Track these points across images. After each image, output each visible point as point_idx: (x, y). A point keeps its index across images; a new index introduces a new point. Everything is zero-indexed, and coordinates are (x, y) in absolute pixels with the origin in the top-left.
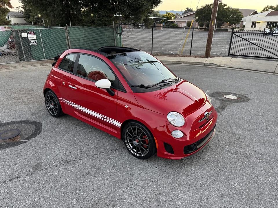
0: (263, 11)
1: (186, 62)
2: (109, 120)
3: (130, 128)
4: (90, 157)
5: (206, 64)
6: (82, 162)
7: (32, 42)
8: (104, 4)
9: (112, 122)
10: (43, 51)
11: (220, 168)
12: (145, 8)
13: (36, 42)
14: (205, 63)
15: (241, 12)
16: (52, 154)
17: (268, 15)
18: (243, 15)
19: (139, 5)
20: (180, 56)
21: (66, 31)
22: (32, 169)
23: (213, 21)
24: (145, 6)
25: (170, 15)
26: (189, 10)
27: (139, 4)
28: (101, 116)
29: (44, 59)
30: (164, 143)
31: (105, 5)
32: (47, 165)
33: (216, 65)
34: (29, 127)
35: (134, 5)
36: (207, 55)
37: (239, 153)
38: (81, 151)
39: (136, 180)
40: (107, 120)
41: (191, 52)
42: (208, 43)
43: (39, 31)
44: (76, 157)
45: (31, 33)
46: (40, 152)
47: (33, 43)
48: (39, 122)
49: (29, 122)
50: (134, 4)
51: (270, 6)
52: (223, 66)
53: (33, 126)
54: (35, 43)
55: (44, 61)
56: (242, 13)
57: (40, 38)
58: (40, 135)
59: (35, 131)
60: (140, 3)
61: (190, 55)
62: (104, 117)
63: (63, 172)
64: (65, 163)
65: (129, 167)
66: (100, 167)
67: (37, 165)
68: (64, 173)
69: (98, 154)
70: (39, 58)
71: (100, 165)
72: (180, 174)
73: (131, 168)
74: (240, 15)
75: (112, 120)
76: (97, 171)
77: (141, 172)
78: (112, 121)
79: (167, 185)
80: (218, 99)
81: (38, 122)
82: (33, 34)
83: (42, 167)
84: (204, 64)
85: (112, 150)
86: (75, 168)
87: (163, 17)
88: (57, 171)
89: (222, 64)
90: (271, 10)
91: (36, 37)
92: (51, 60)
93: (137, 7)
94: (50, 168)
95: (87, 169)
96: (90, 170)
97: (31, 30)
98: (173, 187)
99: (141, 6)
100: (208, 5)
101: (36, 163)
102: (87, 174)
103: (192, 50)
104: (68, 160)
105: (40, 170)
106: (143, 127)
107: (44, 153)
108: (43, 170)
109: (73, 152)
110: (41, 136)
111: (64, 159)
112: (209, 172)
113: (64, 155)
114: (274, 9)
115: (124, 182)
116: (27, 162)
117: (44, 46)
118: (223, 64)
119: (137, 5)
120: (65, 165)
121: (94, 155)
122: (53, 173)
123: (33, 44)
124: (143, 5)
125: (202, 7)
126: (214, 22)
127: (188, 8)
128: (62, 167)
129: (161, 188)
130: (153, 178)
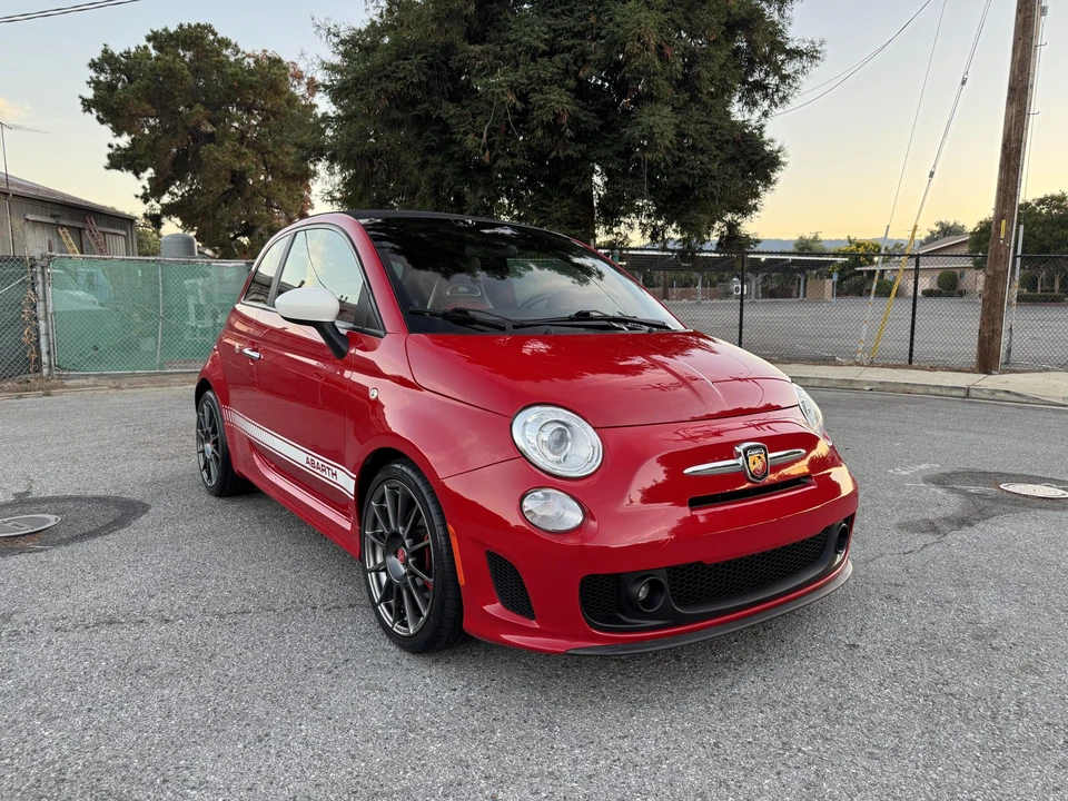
1: (881, 383)
2: (329, 470)
4: (209, 618)
5: (973, 393)
8: (563, 181)
9: (334, 478)
11: (789, 736)
14: (968, 390)
19: (691, 176)
20: (863, 365)
23: (1004, 222)
24: (713, 178)
25: (866, 248)
26: (947, 230)
27: (690, 172)
30: (489, 554)
33: (1020, 399)
36: (987, 360)
37: (955, 689)
40: (324, 473)
41: (911, 350)
42: (988, 314)
52: (1063, 403)
60: (693, 169)
61: (910, 363)
62: (317, 461)
72: (551, 730)
75: (334, 470)
78: (335, 475)
80: (960, 492)
84: (962, 393)
87: (836, 255)
89: (1054, 394)
93: (684, 186)
99: (700, 181)
103: (915, 344)
106: (420, 484)
112: (716, 745)
118: (1061, 395)
119: (683, 176)
124: (704, 176)
126: (1010, 224)
127: (942, 224)
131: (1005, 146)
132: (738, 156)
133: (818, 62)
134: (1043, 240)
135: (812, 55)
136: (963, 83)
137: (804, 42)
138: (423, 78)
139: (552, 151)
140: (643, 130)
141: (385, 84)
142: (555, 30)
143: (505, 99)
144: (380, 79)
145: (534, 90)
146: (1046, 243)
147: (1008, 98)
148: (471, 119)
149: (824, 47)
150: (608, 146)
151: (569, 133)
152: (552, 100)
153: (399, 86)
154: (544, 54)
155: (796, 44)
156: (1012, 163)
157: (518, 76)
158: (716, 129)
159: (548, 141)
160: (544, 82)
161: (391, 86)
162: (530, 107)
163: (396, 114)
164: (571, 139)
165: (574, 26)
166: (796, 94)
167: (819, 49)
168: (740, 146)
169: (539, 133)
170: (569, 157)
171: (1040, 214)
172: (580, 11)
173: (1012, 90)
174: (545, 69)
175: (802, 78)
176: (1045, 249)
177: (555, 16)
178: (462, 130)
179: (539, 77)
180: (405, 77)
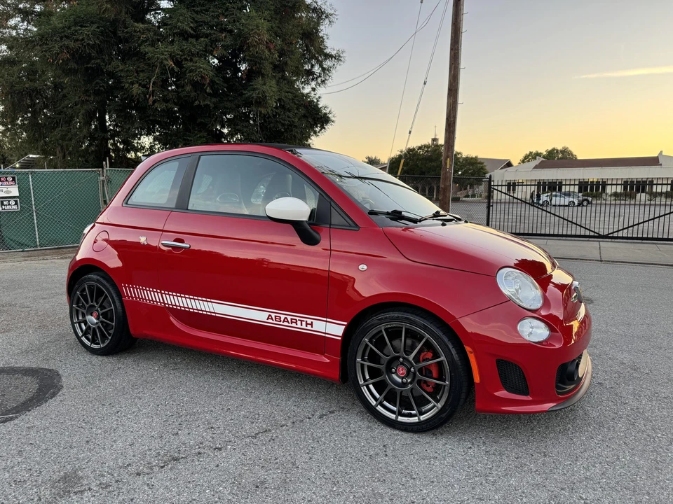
0: (523, 161)
2: (299, 323)
3: (381, 331)
4: (248, 440)
6: (224, 454)
7: (5, 203)
8: (199, 120)
9: (309, 327)
10: (34, 227)
12: (297, 132)
13: (16, 204)
15: (482, 163)
16: (115, 441)
17: (536, 167)
18: (487, 168)
19: (283, 125)
21: (102, 178)
22: (48, 492)
23: (449, 159)
24: (296, 126)
26: (372, 162)
27: (283, 122)
28: (273, 315)
29: (36, 246)
30: (498, 361)
31: (201, 122)
32: (103, 476)
34: (18, 382)
35: (272, 125)
38: (212, 428)
39: (427, 485)
40: (294, 325)
43: (28, 177)
44: (202, 443)
45: (7, 181)
46: (67, 442)
47: (9, 205)
48: (47, 367)
49: (15, 371)
50: (272, 123)
51: (534, 152)
53: (28, 379)
54: (15, 207)
55: (36, 252)
56: (485, 164)
57: (30, 193)
58: (58, 398)
59: (40, 390)
60: (285, 120)
62: (283, 317)
63: (167, 487)
64: (166, 464)
65: (386, 455)
66: (293, 464)
67: (65, 478)
68: (171, 491)
69: (270, 431)
70: (21, 245)
71: (289, 458)
72: (550, 456)
73: (394, 456)
74: (482, 168)
75: (309, 321)
76: (288, 475)
77: (430, 464)
78: (312, 324)
79: (533, 489)
81: (46, 369)
82: (11, 183)
83: (85, 482)
85: (309, 418)
86: (207, 474)
88: (146, 488)
90: (539, 160)
91: (19, 191)
92: (54, 251)
94: (117, 481)
95: (251, 472)
96: (262, 474)
97: (7, 174)
98: (555, 493)
100: (414, 149)
101: (59, 472)
102: (257, 487)
104: (176, 455)
105: (82, 492)
107: (84, 442)
108: (90, 489)
109: (187, 432)
110: (61, 401)
111: (162, 453)
113: (155, 444)
114: (544, 157)
115: (392, 495)
116: (24, 473)
117: (37, 214)
120: (171, 469)
121: (257, 434)
122: (131, 497)
123: (8, 207)
124: (291, 125)
125: (402, 152)
126: (451, 161)
128: (160, 476)
129: (521, 500)
130: (477, 474)
131: (447, 119)
132: (307, 115)
133: (341, 63)
134: (421, 168)
135: (337, 58)
136: (425, 84)
137: (334, 50)
138: (97, 42)
139: (196, 100)
140: (259, 94)
141: (66, 42)
142: (196, 22)
143: (166, 62)
144: (61, 38)
145: (186, 59)
146: (423, 170)
147: (448, 94)
148: (136, 74)
149: (344, 55)
150: (231, 101)
151: (208, 90)
152: (201, 68)
153: (78, 45)
154: (192, 36)
155: (330, 50)
156: (452, 129)
157: (175, 48)
158: (295, 97)
159: (193, 94)
160: (193, 55)
161: (72, 44)
162: (184, 70)
163: (73, 65)
164: (209, 94)
165: (210, 21)
166: (330, 80)
167: (341, 55)
168: (308, 108)
169: (189, 88)
170: (207, 105)
171: (419, 155)
172: (213, 12)
173: (450, 90)
174: (194, 46)
175: (333, 71)
176: (423, 173)
177: (197, 12)
178: (130, 81)
179: (190, 51)
180: (83, 39)
